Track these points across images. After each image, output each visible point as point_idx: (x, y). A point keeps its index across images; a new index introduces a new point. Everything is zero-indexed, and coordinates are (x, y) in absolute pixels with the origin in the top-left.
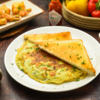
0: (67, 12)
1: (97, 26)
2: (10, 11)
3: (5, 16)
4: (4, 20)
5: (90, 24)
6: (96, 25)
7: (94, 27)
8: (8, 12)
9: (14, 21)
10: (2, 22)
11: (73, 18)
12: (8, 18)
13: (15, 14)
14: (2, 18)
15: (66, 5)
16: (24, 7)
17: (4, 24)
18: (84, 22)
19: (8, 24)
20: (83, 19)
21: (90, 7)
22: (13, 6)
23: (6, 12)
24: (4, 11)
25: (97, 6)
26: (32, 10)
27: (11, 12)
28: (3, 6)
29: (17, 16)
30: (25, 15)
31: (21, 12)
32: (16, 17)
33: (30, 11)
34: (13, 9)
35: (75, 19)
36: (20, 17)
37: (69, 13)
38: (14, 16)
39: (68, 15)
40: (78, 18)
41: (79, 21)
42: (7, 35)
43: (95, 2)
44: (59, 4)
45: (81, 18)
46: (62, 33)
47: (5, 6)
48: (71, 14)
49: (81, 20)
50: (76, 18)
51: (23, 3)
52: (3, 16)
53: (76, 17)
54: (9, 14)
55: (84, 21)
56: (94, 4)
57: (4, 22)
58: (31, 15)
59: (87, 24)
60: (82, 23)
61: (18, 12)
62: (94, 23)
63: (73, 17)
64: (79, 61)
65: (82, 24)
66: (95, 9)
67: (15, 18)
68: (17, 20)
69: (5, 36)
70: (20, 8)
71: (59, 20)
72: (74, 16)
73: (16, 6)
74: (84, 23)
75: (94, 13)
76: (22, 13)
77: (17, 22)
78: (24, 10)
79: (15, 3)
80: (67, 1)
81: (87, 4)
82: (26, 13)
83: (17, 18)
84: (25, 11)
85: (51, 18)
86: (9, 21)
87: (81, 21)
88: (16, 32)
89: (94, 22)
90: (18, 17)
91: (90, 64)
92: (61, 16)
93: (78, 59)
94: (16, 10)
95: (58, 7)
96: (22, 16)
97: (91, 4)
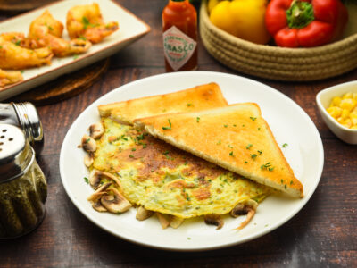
0: (211, 31)
1: (289, 70)
2: (61, 28)
3: (47, 42)
4: (44, 52)
5: (271, 65)
6: (286, 67)
7: (282, 72)
8: (55, 31)
9: (71, 54)
10: (39, 57)
11: (226, 49)
12: (56, 47)
13: (75, 35)
14: (40, 46)
15: (209, 14)
16: (100, 16)
17: (44, 64)
18: (255, 59)
19: (57, 64)
20: (252, 51)
21: (271, 21)
22: (69, 14)
23: (50, 30)
24: (45, 29)
25: (289, 18)
26: (120, 25)
27: (65, 32)
28: (44, 14)
29: (80, 41)
30: (101, 40)
31: (89, 32)
32: (77, 45)
33: (114, 28)
34: (68, 24)
35: (231, 51)
36: (88, 44)
37: (215, 34)
38: (73, 42)
39: (213, 40)
40: (240, 47)
41: (241, 55)
42: (53, 94)
43: (284, 6)
44: (188, 11)
45: (246, 49)
46: (197, 87)
47: (50, 15)
48: (220, 37)
49: (247, 53)
50: (235, 49)
51: (96, 6)
52: (41, 42)
53: (235, 45)
54: (60, 36)
55: (254, 55)
56: (282, 12)
57: (46, 57)
58: (116, 39)
59: (263, 64)
60: (250, 61)
61: (84, 31)
62: (281, 63)
63: (225, 44)
64: (256, 163)
65: (251, 65)
66: (284, 24)
67: (74, 49)
68: (81, 53)
69: (47, 96)
70: (87, 20)
71: (190, 53)
72: (229, 43)
73: (78, 15)
74: (256, 62)
75: (282, 35)
76: (93, 33)
77: (80, 57)
78: (98, 25)
79: (76, 8)
80: (211, 4)
81: (263, 11)
82: (104, 33)
83: (80, 49)
84: (102, 27)
85: (169, 47)
86: (57, 54)
87: (247, 57)
88: (76, 86)
89: (280, 59)
90: (83, 45)
91: (286, 169)
92: (195, 43)
93: (254, 157)
94: (77, 25)
95: (188, 19)
96: (94, 43)
97: (273, 10)
